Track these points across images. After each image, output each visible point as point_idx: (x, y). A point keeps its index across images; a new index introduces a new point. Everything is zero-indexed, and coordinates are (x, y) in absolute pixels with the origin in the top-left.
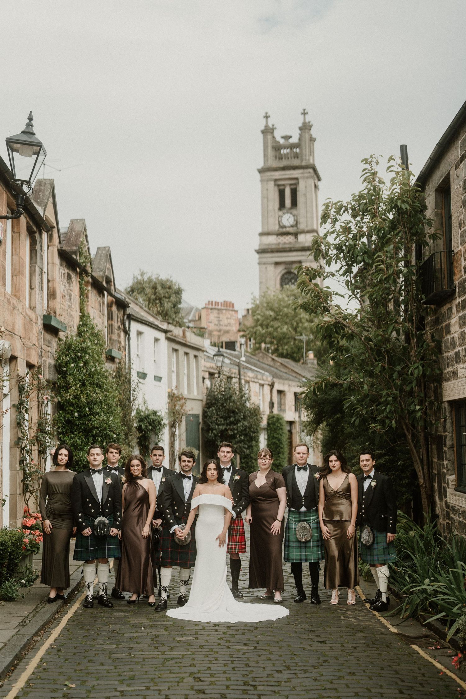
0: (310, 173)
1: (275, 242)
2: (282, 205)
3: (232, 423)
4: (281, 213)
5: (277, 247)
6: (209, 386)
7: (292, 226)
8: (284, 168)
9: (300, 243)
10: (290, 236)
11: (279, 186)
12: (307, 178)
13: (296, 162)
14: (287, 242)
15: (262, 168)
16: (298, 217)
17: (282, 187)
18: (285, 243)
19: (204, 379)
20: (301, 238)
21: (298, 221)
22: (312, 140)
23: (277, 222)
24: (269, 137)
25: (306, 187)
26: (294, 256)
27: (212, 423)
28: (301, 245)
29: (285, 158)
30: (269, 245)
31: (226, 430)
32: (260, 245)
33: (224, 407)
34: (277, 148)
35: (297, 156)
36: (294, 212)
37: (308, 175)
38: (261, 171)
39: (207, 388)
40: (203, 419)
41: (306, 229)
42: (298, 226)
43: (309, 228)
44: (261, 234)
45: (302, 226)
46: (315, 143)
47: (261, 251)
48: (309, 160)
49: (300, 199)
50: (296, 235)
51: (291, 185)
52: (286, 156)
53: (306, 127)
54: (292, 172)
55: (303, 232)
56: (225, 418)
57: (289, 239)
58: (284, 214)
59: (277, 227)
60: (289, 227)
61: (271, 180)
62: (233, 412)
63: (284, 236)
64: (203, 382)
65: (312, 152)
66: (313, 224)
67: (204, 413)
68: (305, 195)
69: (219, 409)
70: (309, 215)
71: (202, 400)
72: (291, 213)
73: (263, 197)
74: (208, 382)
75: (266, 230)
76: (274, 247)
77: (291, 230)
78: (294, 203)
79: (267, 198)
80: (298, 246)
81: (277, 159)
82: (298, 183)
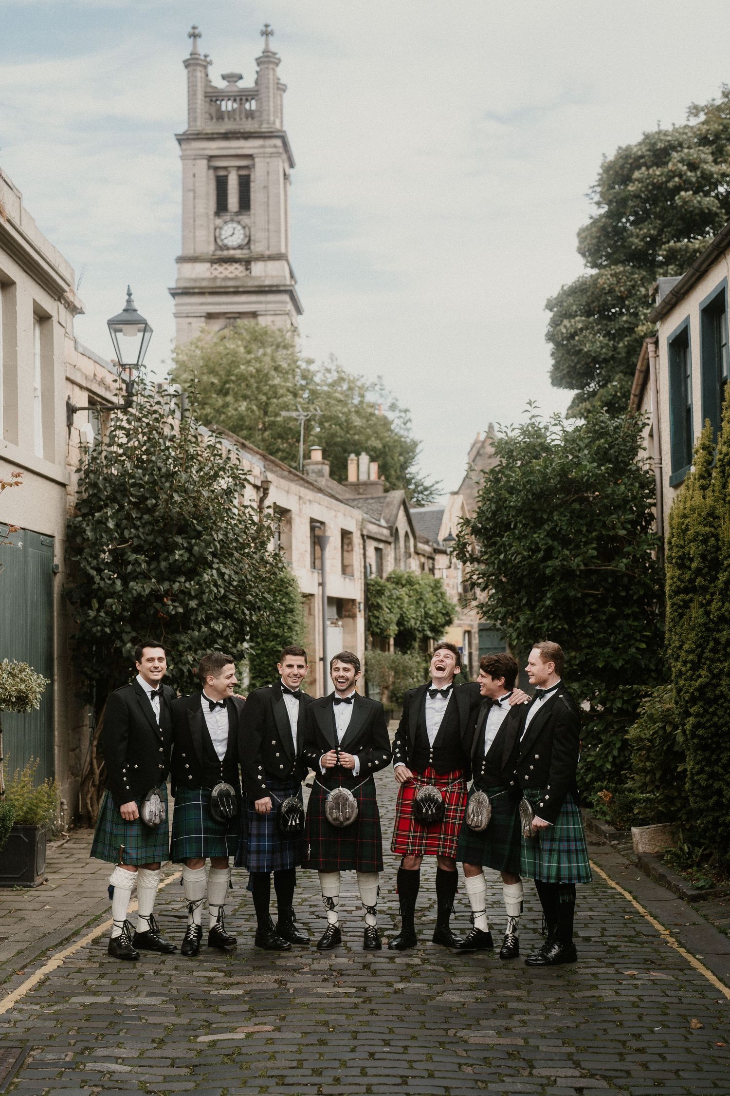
0: (275, 146)
1: (208, 275)
2: (222, 206)
3: (175, 571)
4: (219, 222)
5: (211, 284)
6: (90, 437)
7: (240, 247)
8: (226, 136)
9: (256, 278)
10: (236, 265)
11: (216, 169)
12: (272, 155)
13: (249, 126)
14: (231, 276)
15: (184, 134)
16: (252, 229)
17: (222, 173)
18: (226, 279)
19: (71, 410)
20: (258, 268)
21: (252, 238)
22: (281, 88)
23: (212, 239)
24: (199, 74)
25: (268, 173)
26: (244, 303)
27: (99, 571)
28: (256, 283)
29: (229, 119)
30: (195, 280)
31: (156, 596)
32: (178, 280)
33: (151, 511)
34: (214, 97)
35: (250, 115)
36: (245, 219)
37: (273, 150)
38: (182, 139)
39: (84, 449)
40: (66, 560)
41: (267, 253)
42: (252, 247)
43: (272, 251)
44: (182, 260)
45: (258, 248)
46: (286, 96)
47: (181, 292)
48: (274, 123)
49: (256, 196)
50: (247, 263)
51: (239, 168)
52: (231, 114)
53: (268, 60)
54: (242, 143)
55: (261, 258)
56: (155, 552)
57: (235, 271)
58: (226, 223)
59: (212, 248)
60: (234, 249)
61: (202, 157)
62: (183, 529)
63: (226, 266)
64: (70, 424)
65: (280, 111)
66: (280, 246)
67: (72, 532)
68: (266, 187)
69: (128, 517)
70: (272, 227)
71: (63, 485)
72: (239, 222)
73: (186, 190)
74: (85, 425)
75: (190, 253)
76: (204, 284)
77: (238, 254)
78: (245, 204)
79: (194, 191)
80: (251, 283)
81: (214, 120)
82: (254, 165)
